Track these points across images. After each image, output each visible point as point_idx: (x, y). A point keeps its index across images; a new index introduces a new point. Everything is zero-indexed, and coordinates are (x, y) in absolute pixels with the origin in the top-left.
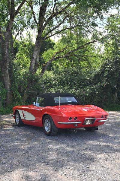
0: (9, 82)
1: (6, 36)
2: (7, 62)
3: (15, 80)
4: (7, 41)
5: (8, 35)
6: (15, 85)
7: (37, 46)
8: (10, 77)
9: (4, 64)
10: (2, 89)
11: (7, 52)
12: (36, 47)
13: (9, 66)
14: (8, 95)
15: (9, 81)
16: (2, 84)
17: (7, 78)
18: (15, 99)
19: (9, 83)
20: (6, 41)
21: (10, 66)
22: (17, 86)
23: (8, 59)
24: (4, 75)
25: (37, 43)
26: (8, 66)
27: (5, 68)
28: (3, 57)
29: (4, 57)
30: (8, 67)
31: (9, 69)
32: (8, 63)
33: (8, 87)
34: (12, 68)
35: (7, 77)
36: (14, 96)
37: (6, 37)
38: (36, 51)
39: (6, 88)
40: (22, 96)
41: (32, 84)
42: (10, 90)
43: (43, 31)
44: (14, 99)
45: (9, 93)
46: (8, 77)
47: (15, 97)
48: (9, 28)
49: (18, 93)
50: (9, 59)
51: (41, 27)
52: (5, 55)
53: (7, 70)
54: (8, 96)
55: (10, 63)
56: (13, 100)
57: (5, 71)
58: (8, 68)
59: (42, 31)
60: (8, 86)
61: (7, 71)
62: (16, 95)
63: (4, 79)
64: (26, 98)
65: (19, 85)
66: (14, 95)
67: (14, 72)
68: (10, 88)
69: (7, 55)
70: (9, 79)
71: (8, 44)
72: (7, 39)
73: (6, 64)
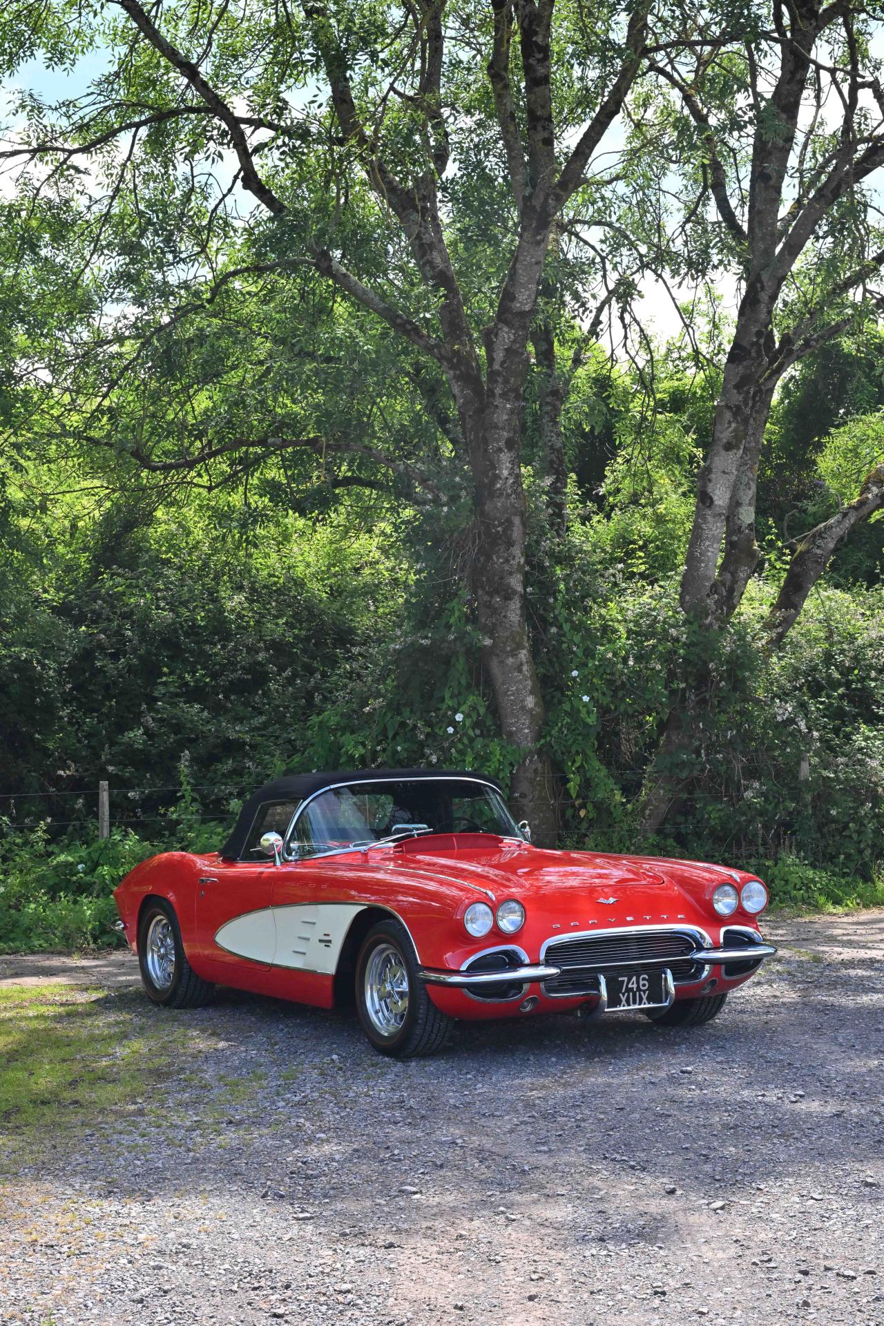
0: (531, 693)
1: (499, 355)
2: (510, 544)
3: (574, 673)
4: (504, 395)
5: (508, 351)
6: (574, 713)
7: (737, 411)
8: (535, 653)
9: (489, 558)
10: (479, 744)
11: (505, 473)
12: (728, 415)
13: (526, 575)
14: (524, 787)
15: (529, 682)
16: (482, 711)
17: (510, 661)
18: (575, 816)
19: (530, 702)
20: (498, 391)
21: (536, 574)
22: (591, 720)
23: (517, 520)
24: (488, 642)
25: (738, 387)
26: (520, 577)
27: (497, 592)
28: (483, 513)
29: (488, 507)
30: (516, 582)
31: (524, 597)
32: (517, 551)
33: (523, 728)
34: (548, 588)
35: (513, 653)
36: (567, 793)
37: (496, 367)
38: (729, 447)
39: (511, 734)
40: (630, 790)
41: (703, 701)
42: (540, 752)
43: (774, 298)
44: (569, 812)
45: (530, 775)
46: (523, 654)
47: (577, 803)
48: (513, 299)
49: (599, 771)
50: (524, 523)
51: (765, 267)
52: (492, 494)
53: (515, 605)
54: (523, 796)
55: (529, 553)
56: (566, 826)
57: (494, 611)
58: (520, 589)
59: (769, 292)
60: (525, 720)
61: (514, 613)
62: (587, 784)
63: (496, 670)
64: (664, 808)
65: (604, 711)
66: (573, 787)
67: (565, 613)
68: (539, 736)
69: (508, 496)
70: (525, 668)
71: (512, 412)
72: (506, 381)
73: (507, 561)
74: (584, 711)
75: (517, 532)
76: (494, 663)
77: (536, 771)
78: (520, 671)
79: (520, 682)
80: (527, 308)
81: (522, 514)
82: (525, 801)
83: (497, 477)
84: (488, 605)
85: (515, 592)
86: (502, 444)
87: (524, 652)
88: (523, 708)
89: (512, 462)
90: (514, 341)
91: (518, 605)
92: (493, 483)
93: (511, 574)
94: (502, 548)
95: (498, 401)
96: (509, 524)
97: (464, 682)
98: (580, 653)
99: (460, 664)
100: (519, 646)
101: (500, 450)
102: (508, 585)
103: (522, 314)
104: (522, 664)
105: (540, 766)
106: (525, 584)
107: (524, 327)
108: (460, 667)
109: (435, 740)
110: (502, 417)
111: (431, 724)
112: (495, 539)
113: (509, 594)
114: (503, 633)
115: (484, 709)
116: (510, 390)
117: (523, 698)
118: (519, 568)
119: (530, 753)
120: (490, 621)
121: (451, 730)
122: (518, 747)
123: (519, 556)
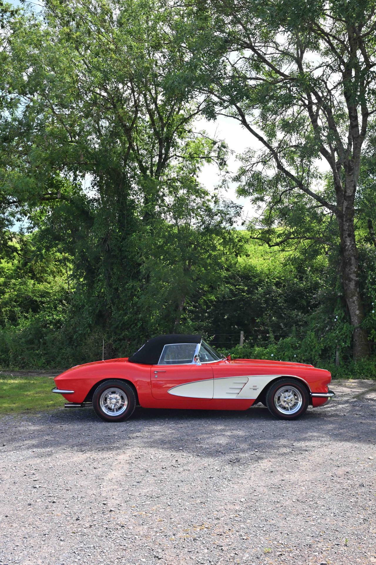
0: (358, 310)
2: (351, 265)
3: (373, 304)
4: (346, 221)
6: (371, 316)
8: (359, 298)
11: (348, 244)
13: (357, 274)
14: (356, 338)
15: (357, 307)
17: (351, 300)
19: (358, 312)
23: (353, 258)
26: (355, 275)
27: (346, 280)
29: (344, 254)
30: (353, 277)
31: (356, 281)
33: (355, 320)
35: (351, 298)
42: (360, 327)
45: (358, 334)
46: (355, 298)
50: (356, 259)
52: (345, 251)
54: (356, 341)
55: (360, 267)
57: (347, 285)
60: (356, 318)
61: (352, 285)
63: (348, 303)
68: (360, 322)
69: (350, 251)
70: (356, 302)
71: (349, 226)
72: (346, 217)
73: (350, 270)
74: (373, 315)
75: (353, 261)
76: (347, 300)
77: (360, 333)
78: (354, 303)
79: (354, 306)
80: (350, 195)
81: (354, 256)
82: (356, 342)
83: (346, 245)
84: (345, 284)
85: (353, 279)
86: (347, 235)
88: (355, 314)
89: (351, 241)
90: (348, 205)
91: (354, 283)
92: (345, 247)
93: (351, 274)
94: (348, 266)
95: (344, 223)
96: (350, 259)
97: (340, 306)
98: (374, 298)
99: (339, 301)
100: (354, 295)
101: (346, 237)
102: (350, 278)
103: (349, 197)
104: (354, 301)
106: (357, 277)
107: (350, 200)
108: (338, 302)
109: (331, 323)
110: (346, 228)
111: (329, 318)
112: (346, 264)
113: (350, 280)
114: (348, 292)
115: (343, 314)
116: (348, 219)
117: (356, 311)
118: (354, 272)
119: (357, 328)
120: (345, 288)
121: (335, 320)
122: (354, 326)
123: (354, 268)
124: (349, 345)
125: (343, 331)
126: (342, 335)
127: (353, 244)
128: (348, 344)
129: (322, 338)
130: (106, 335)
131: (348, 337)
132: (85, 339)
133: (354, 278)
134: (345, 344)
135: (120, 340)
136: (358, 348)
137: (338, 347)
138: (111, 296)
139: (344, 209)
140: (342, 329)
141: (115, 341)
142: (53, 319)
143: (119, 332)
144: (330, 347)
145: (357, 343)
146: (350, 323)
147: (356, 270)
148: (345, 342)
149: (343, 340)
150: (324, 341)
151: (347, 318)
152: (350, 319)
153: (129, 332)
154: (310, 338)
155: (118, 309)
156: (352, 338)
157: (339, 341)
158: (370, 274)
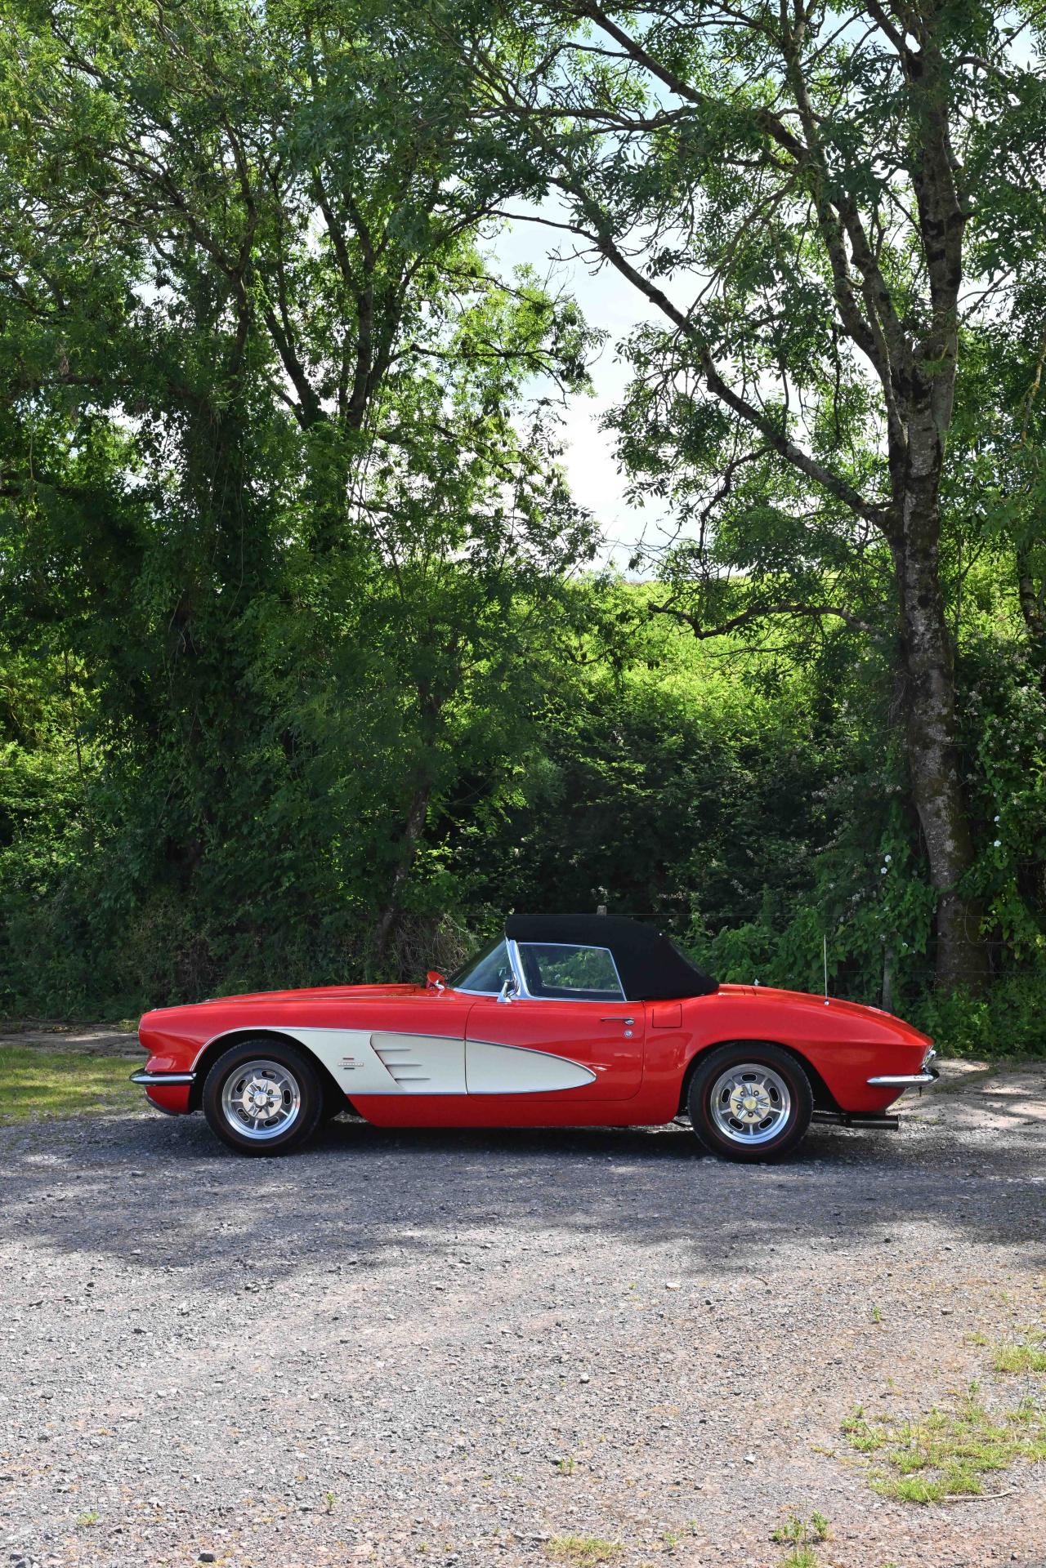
0: (951, 837)
2: (929, 695)
3: (997, 819)
4: (912, 556)
6: (989, 859)
9: (912, 709)
11: (921, 629)
13: (949, 725)
14: (944, 927)
15: (949, 828)
17: (929, 806)
18: (1011, 957)
19: (949, 846)
20: (909, 553)
22: (1002, 865)
23: (935, 674)
26: (943, 727)
27: (915, 743)
29: (911, 662)
30: (936, 733)
31: (945, 746)
32: (938, 702)
33: (942, 871)
35: (930, 800)
37: (904, 530)
39: (932, 876)
42: (956, 893)
45: (950, 915)
46: (941, 801)
48: (911, 465)
49: (1016, 915)
52: (912, 651)
53: (935, 754)
54: (944, 935)
57: (917, 760)
60: (945, 863)
61: (933, 761)
63: (921, 815)
68: (958, 877)
69: (926, 650)
70: (943, 813)
71: (922, 571)
72: (913, 544)
73: (925, 712)
74: (997, 855)
75: (936, 682)
76: (919, 807)
77: (956, 912)
78: (938, 816)
79: (939, 826)
80: (924, 473)
81: (941, 667)
82: (946, 941)
83: (914, 633)
84: (913, 754)
85: (934, 742)
86: (915, 602)
87: (944, 798)
88: (942, 851)
89: (928, 618)
90: (917, 505)
91: (938, 753)
92: (911, 640)
93: (929, 724)
94: (921, 700)
95: (908, 563)
96: (928, 676)
97: (898, 825)
98: (1000, 799)
99: (894, 807)
100: (939, 792)
101: (913, 608)
102: (927, 736)
103: (921, 479)
104: (939, 810)
105: (960, 907)
106: (948, 733)
107: (924, 491)
108: (894, 812)
109: (870, 879)
110: (912, 577)
111: (867, 864)
112: (915, 692)
113: (927, 744)
114: (922, 781)
115: (907, 852)
116: (917, 551)
117: (945, 844)
118: (941, 719)
119: (948, 894)
120: (914, 769)
121: (884, 871)
122: (937, 889)
123: (939, 707)
124: (924, 951)
125: (903, 906)
126: (900, 916)
127: (936, 631)
128: (921, 946)
129: (842, 928)
130: (189, 916)
131: (920, 925)
132: (127, 928)
133: (939, 738)
134: (911, 946)
135: (231, 931)
136: (951, 961)
137: (889, 955)
138: (201, 794)
139: (907, 519)
140: (901, 897)
141: (214, 933)
142: (51, 863)
143: (226, 905)
144: (867, 956)
145: (948, 944)
146: (927, 877)
147: (945, 711)
148: (911, 941)
149: (905, 934)
150: (845, 937)
151: (917, 862)
152: (929, 867)
153: (255, 904)
154: (805, 926)
155: (225, 834)
156: (934, 925)
157: (891, 937)
158: (992, 726)
